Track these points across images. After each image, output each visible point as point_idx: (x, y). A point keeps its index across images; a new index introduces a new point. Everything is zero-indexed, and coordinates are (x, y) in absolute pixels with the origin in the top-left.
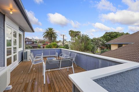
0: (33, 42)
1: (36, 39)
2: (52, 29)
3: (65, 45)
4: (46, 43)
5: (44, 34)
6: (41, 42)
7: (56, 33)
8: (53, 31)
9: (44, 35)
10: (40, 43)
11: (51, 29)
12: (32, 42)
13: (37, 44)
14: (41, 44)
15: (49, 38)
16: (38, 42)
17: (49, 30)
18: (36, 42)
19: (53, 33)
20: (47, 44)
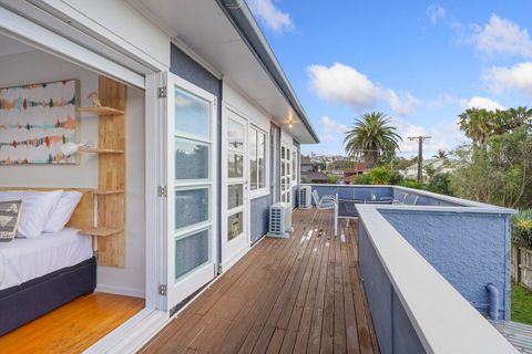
0: (315, 167)
1: (321, 157)
2: (378, 116)
3: (437, 176)
4: (357, 171)
5: (347, 138)
6: (338, 164)
7: (392, 131)
8: (383, 123)
9: (347, 142)
10: (337, 168)
11: (372, 119)
12: (311, 168)
13: (325, 172)
14: (338, 173)
15: (366, 153)
16: (330, 166)
17: (368, 120)
18: (323, 167)
19: (381, 133)
20: (361, 172)
